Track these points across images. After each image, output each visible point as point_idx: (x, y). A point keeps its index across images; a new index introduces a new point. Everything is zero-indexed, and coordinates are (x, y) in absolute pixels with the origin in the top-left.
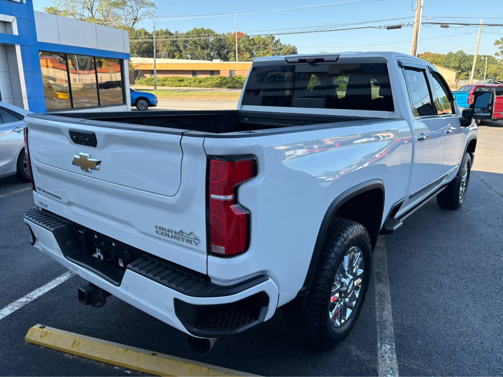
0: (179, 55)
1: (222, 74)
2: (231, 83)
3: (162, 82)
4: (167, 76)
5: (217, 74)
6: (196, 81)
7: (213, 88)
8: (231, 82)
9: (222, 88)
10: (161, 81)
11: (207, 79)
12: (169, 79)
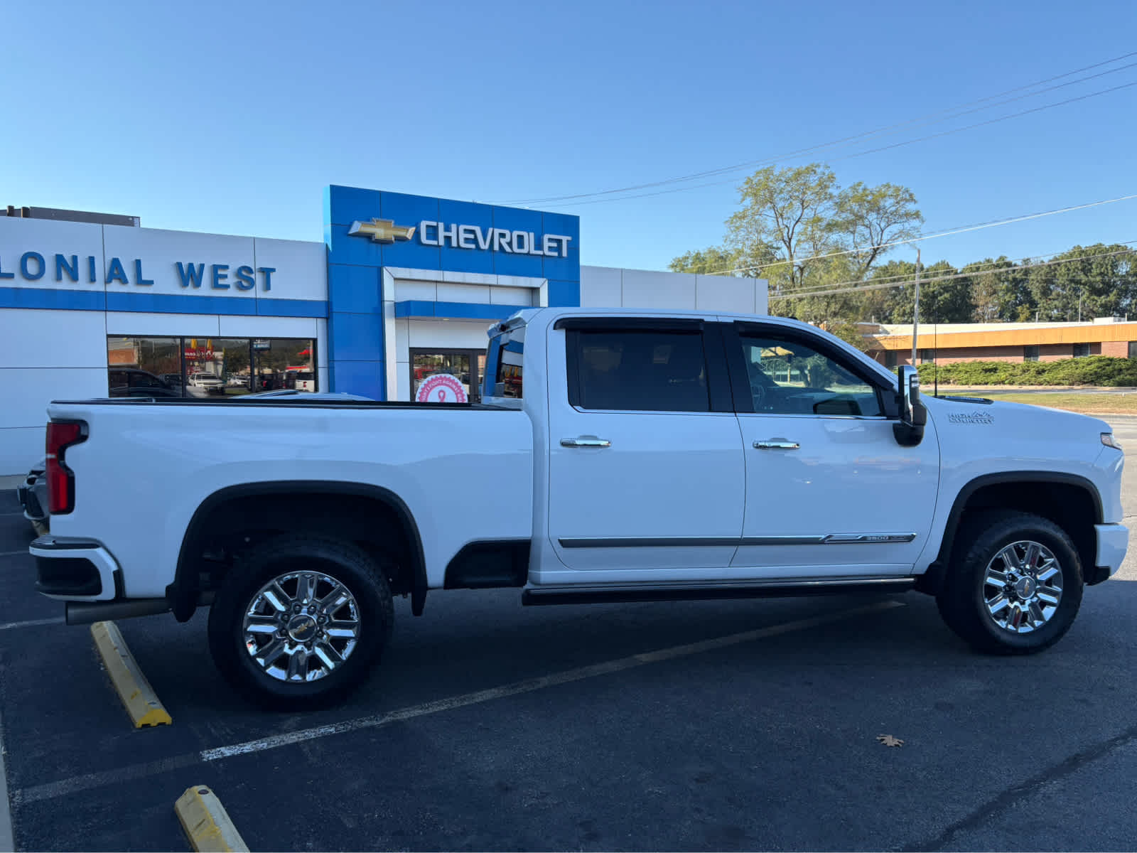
0: (1027, 313)
1: (1106, 352)
2: (1129, 372)
3: (943, 376)
4: (959, 360)
5: (1091, 353)
6: (1028, 370)
7: (1075, 387)
8: (1128, 369)
9: (1101, 385)
10: (942, 373)
11: (1060, 364)
12: (960, 368)
